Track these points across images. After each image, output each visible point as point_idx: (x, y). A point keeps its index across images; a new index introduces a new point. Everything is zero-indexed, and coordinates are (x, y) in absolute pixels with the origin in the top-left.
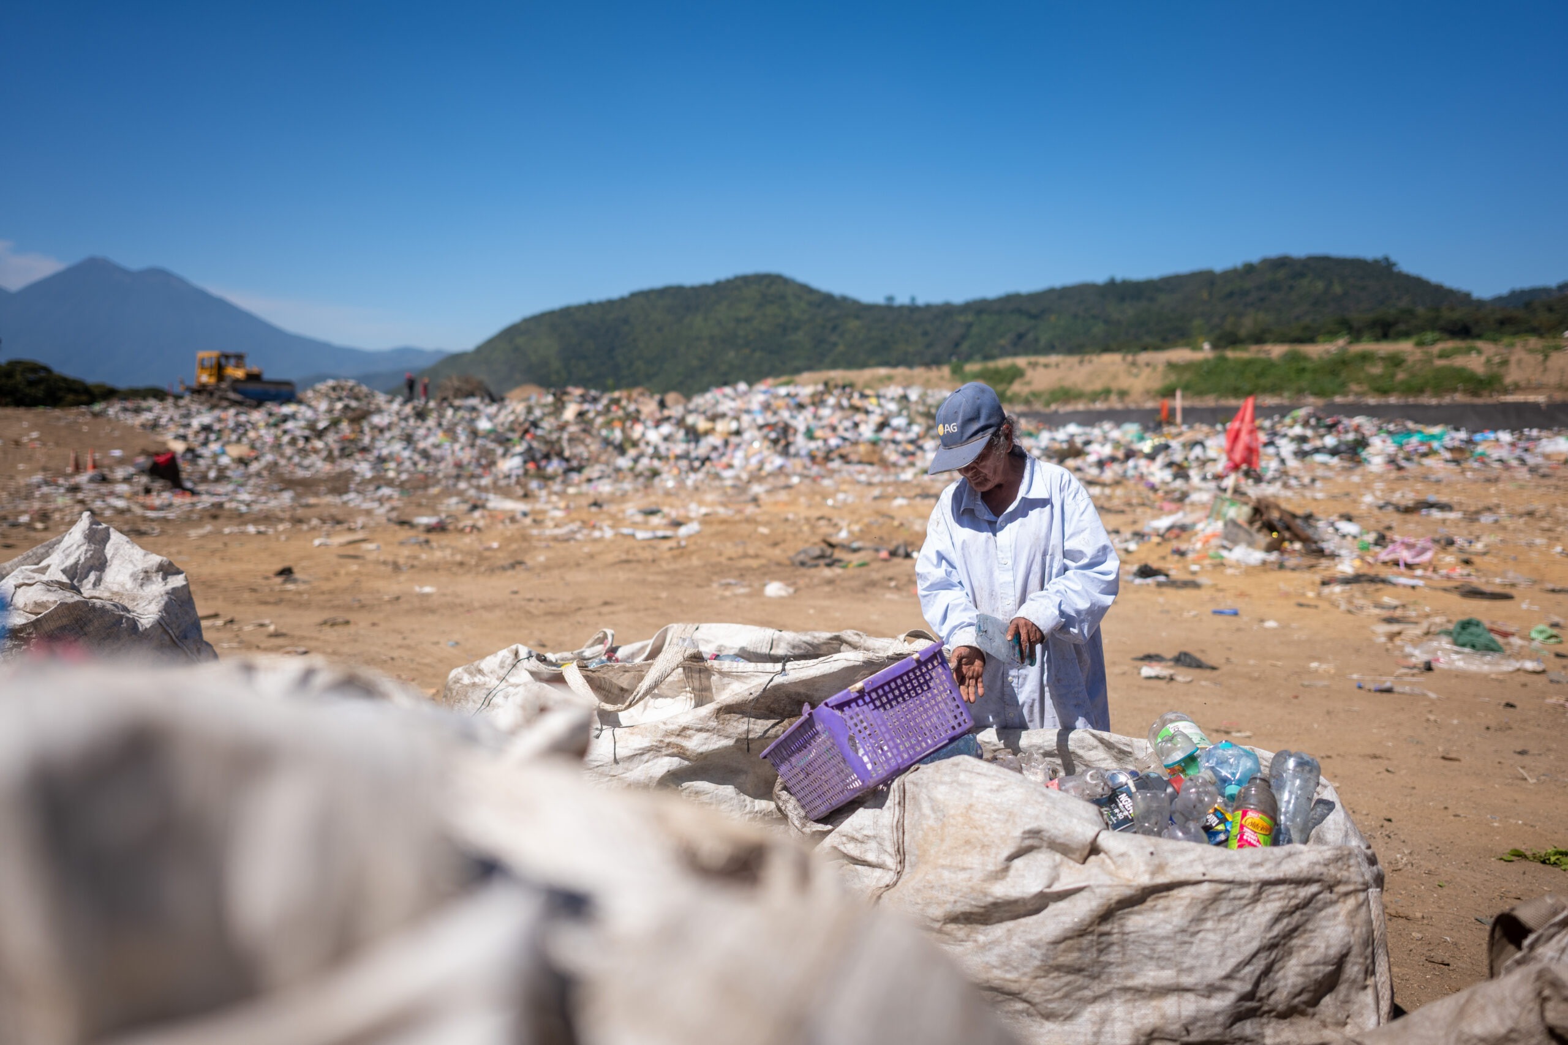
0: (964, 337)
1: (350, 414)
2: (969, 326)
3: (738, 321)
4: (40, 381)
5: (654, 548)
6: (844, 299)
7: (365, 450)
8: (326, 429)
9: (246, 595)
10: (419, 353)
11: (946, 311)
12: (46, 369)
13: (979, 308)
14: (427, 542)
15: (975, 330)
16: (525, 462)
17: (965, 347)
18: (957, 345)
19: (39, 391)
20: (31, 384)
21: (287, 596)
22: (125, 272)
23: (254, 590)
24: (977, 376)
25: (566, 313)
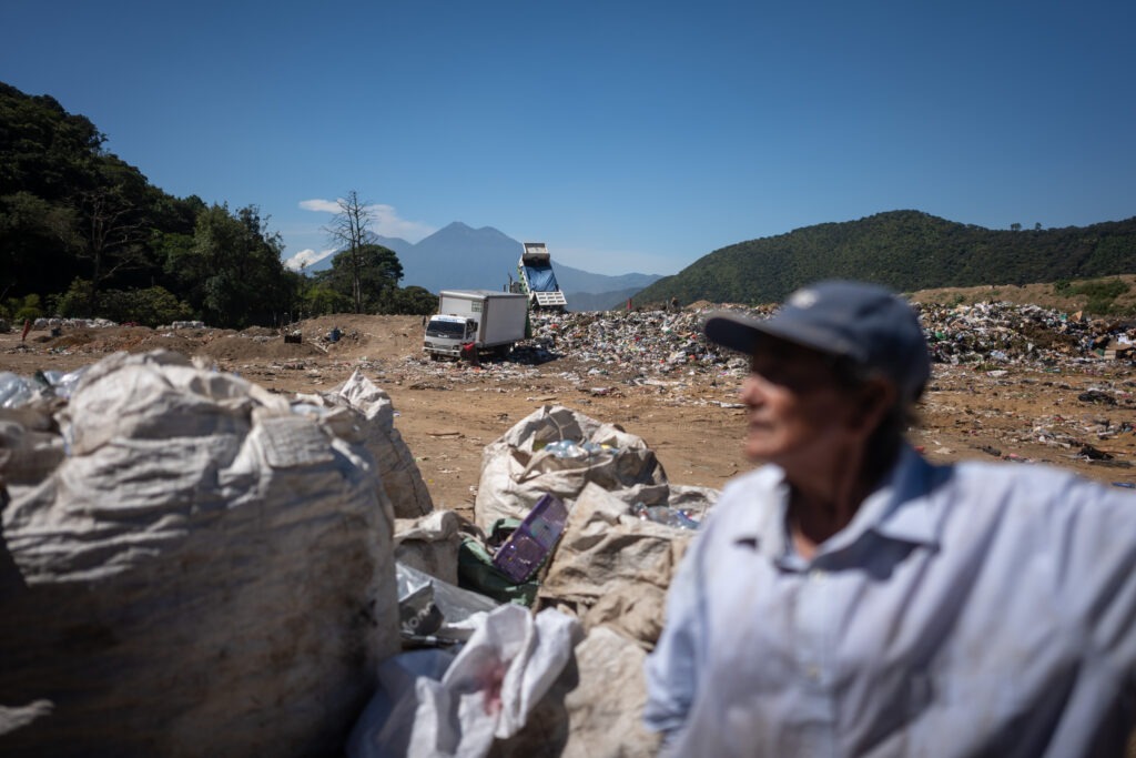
0: (1087, 256)
1: (581, 321)
2: (1094, 246)
3: (879, 248)
4: (422, 298)
5: (725, 413)
6: (973, 227)
7: (587, 344)
8: (565, 330)
9: (479, 425)
10: (643, 277)
11: (1072, 234)
12: (425, 291)
13: (1105, 231)
14: (589, 402)
15: (1099, 250)
16: (687, 354)
17: (1088, 265)
18: (1080, 263)
19: (421, 305)
20: (418, 300)
21: (498, 427)
22: (471, 230)
23: (483, 422)
24: (1080, 292)
25: (744, 247)
